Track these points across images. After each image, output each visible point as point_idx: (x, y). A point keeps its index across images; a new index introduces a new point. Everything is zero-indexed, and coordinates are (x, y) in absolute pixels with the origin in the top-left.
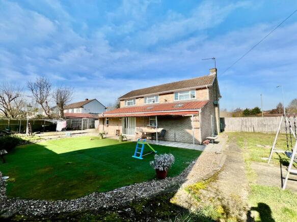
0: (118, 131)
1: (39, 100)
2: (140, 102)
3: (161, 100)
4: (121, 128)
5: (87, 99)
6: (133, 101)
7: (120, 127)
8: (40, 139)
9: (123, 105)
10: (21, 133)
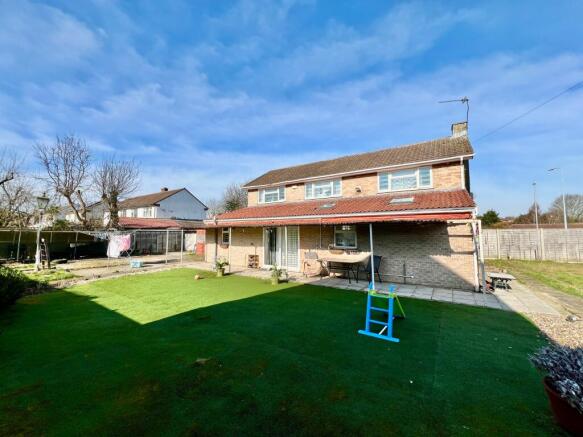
0: (254, 258)
1: (63, 187)
2: (294, 195)
3: (345, 190)
4: (261, 251)
5: (166, 190)
6: (278, 191)
7: (259, 248)
8: (72, 277)
9: (255, 200)
10: (21, 261)
